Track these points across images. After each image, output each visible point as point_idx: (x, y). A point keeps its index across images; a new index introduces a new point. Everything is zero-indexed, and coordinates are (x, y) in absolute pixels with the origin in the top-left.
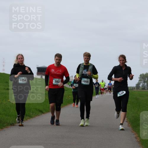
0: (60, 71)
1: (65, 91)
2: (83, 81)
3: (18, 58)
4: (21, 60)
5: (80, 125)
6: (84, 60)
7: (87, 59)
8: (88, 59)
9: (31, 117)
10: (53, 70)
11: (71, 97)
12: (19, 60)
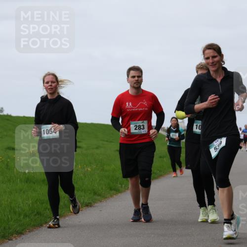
2: (197, 125)
3: (46, 81)
4: (51, 86)
5: (199, 220)
10: (129, 105)
12: (47, 85)
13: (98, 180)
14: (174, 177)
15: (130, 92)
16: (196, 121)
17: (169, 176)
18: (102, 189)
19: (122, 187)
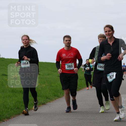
0: (72, 54)
2: (99, 66)
5: (100, 112)
7: (103, 40)
10: (64, 55)
13: (48, 91)
14: (87, 90)
15: (65, 49)
17: (85, 89)
18: (50, 95)
19: (61, 95)
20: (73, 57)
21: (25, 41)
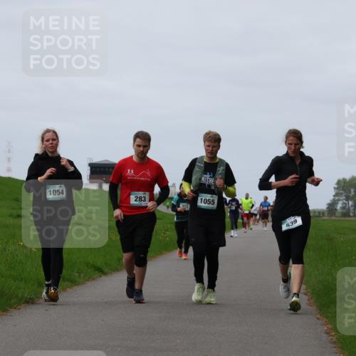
0: (148, 173)
1: (157, 221)
2: (202, 199)
3: (46, 139)
6: (206, 150)
7: (213, 147)
8: (214, 149)
9: (74, 283)
10: (130, 172)
11: (173, 235)
12: (48, 143)
16: (201, 194)
20: (149, 180)
21: (52, 144)
